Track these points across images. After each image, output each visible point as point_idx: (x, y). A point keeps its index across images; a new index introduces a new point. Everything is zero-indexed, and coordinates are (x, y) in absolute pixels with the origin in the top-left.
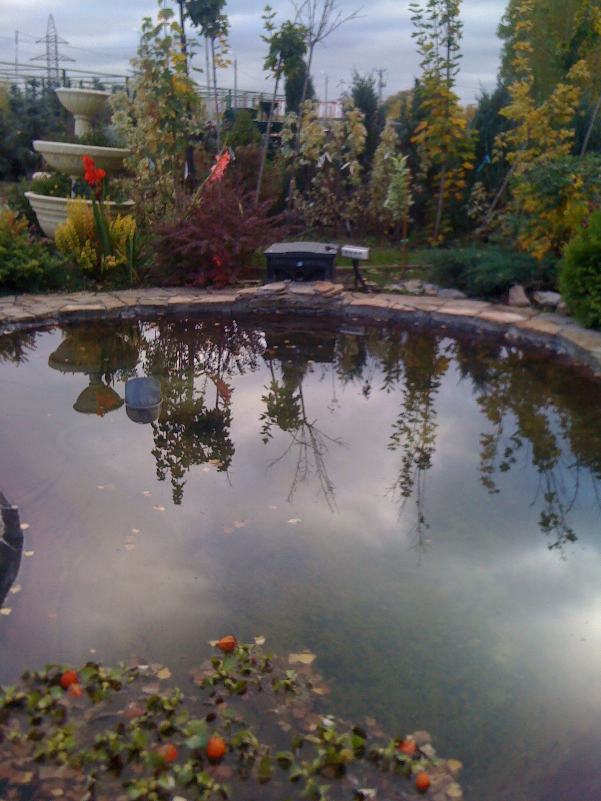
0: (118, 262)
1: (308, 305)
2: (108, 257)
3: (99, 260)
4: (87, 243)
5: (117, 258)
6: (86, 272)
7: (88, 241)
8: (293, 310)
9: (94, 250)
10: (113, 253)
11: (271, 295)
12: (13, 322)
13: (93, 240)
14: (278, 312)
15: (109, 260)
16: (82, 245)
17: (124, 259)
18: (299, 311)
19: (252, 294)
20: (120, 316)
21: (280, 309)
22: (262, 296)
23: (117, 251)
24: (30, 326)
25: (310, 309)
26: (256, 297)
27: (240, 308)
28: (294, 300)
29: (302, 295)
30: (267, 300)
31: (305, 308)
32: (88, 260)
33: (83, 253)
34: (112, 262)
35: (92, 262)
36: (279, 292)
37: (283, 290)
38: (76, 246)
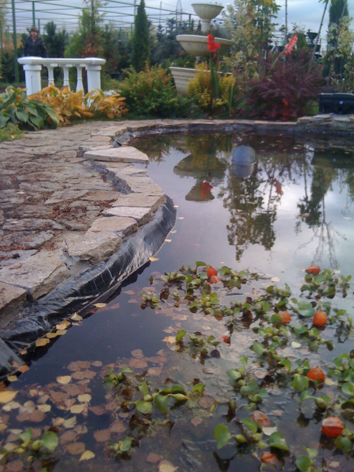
0: (222, 103)
1: (345, 129)
2: (217, 99)
3: (211, 101)
4: (206, 90)
5: (223, 100)
6: (203, 108)
7: (206, 89)
8: (334, 132)
9: (209, 95)
10: (220, 97)
11: (320, 121)
12: (162, 127)
13: (209, 89)
14: (324, 132)
15: (218, 101)
16: (203, 92)
17: (226, 101)
18: (338, 132)
19: (308, 120)
20: (224, 129)
21: (325, 130)
22: (314, 122)
23: (222, 96)
24: (171, 130)
25: (346, 131)
26: (311, 122)
27: (299, 128)
28: (335, 125)
29: (341, 122)
30: (318, 125)
31: (342, 131)
32: (205, 101)
33: (202, 96)
34: (219, 102)
35: (207, 102)
36: (326, 120)
37: (329, 118)
38: (199, 92)
